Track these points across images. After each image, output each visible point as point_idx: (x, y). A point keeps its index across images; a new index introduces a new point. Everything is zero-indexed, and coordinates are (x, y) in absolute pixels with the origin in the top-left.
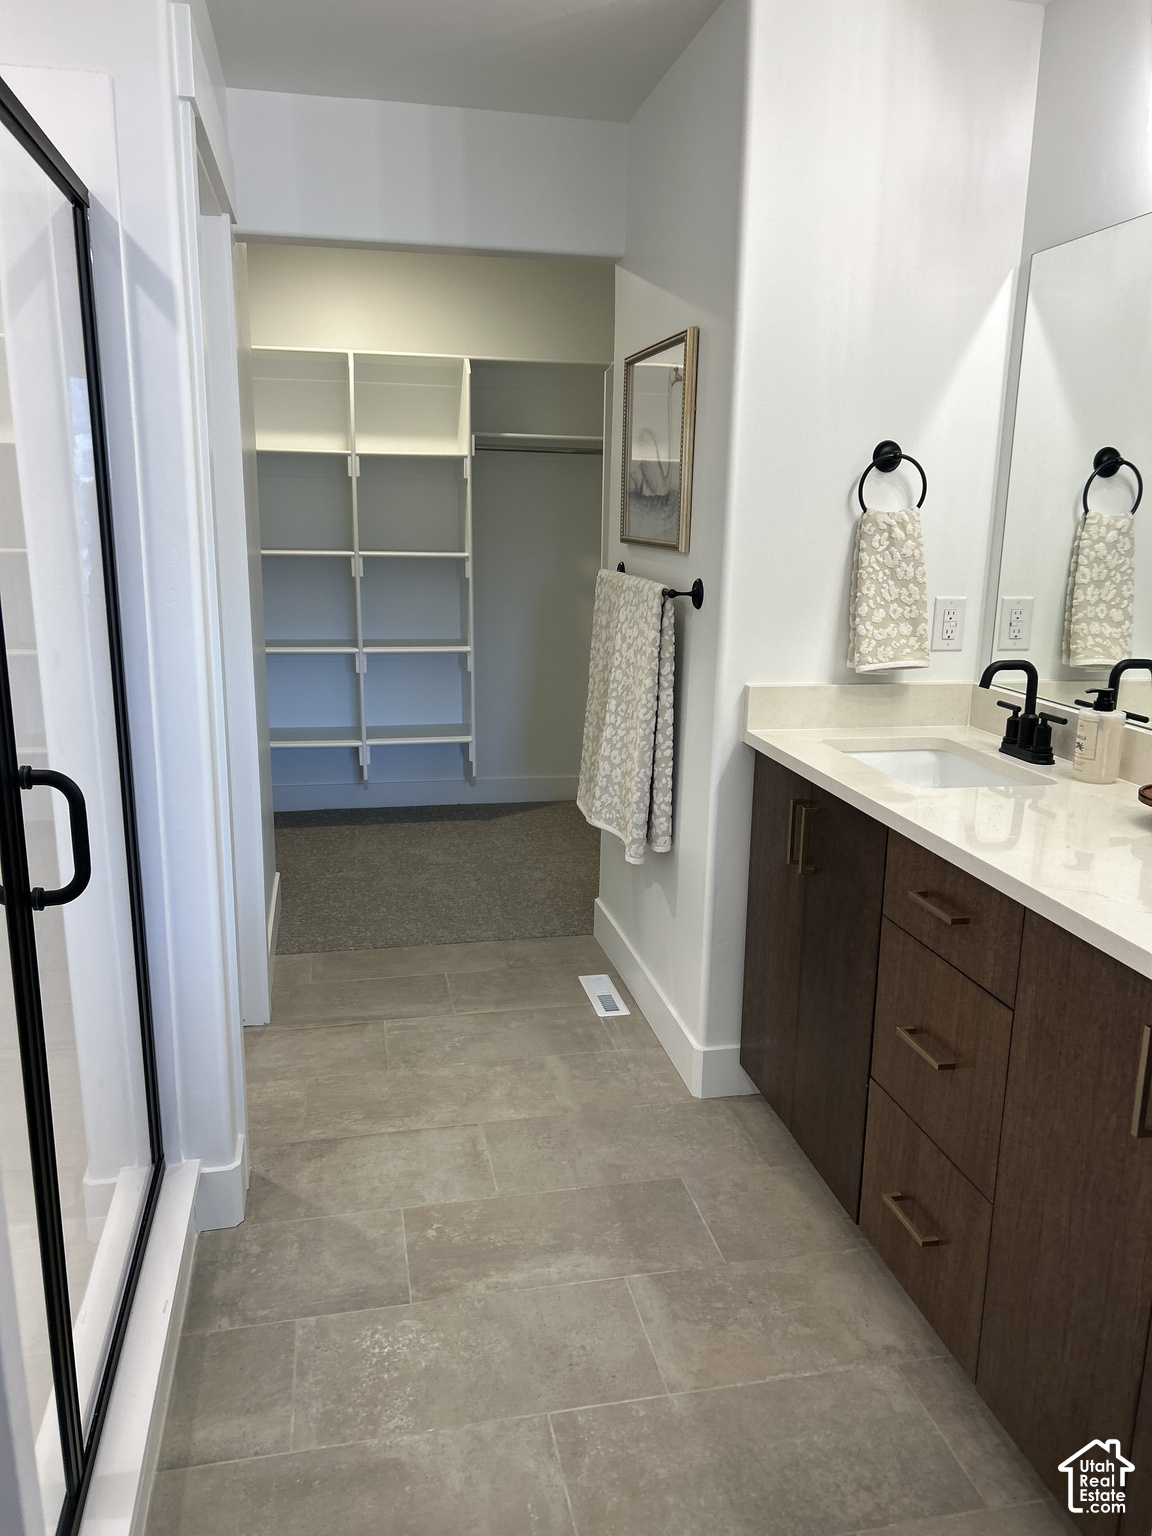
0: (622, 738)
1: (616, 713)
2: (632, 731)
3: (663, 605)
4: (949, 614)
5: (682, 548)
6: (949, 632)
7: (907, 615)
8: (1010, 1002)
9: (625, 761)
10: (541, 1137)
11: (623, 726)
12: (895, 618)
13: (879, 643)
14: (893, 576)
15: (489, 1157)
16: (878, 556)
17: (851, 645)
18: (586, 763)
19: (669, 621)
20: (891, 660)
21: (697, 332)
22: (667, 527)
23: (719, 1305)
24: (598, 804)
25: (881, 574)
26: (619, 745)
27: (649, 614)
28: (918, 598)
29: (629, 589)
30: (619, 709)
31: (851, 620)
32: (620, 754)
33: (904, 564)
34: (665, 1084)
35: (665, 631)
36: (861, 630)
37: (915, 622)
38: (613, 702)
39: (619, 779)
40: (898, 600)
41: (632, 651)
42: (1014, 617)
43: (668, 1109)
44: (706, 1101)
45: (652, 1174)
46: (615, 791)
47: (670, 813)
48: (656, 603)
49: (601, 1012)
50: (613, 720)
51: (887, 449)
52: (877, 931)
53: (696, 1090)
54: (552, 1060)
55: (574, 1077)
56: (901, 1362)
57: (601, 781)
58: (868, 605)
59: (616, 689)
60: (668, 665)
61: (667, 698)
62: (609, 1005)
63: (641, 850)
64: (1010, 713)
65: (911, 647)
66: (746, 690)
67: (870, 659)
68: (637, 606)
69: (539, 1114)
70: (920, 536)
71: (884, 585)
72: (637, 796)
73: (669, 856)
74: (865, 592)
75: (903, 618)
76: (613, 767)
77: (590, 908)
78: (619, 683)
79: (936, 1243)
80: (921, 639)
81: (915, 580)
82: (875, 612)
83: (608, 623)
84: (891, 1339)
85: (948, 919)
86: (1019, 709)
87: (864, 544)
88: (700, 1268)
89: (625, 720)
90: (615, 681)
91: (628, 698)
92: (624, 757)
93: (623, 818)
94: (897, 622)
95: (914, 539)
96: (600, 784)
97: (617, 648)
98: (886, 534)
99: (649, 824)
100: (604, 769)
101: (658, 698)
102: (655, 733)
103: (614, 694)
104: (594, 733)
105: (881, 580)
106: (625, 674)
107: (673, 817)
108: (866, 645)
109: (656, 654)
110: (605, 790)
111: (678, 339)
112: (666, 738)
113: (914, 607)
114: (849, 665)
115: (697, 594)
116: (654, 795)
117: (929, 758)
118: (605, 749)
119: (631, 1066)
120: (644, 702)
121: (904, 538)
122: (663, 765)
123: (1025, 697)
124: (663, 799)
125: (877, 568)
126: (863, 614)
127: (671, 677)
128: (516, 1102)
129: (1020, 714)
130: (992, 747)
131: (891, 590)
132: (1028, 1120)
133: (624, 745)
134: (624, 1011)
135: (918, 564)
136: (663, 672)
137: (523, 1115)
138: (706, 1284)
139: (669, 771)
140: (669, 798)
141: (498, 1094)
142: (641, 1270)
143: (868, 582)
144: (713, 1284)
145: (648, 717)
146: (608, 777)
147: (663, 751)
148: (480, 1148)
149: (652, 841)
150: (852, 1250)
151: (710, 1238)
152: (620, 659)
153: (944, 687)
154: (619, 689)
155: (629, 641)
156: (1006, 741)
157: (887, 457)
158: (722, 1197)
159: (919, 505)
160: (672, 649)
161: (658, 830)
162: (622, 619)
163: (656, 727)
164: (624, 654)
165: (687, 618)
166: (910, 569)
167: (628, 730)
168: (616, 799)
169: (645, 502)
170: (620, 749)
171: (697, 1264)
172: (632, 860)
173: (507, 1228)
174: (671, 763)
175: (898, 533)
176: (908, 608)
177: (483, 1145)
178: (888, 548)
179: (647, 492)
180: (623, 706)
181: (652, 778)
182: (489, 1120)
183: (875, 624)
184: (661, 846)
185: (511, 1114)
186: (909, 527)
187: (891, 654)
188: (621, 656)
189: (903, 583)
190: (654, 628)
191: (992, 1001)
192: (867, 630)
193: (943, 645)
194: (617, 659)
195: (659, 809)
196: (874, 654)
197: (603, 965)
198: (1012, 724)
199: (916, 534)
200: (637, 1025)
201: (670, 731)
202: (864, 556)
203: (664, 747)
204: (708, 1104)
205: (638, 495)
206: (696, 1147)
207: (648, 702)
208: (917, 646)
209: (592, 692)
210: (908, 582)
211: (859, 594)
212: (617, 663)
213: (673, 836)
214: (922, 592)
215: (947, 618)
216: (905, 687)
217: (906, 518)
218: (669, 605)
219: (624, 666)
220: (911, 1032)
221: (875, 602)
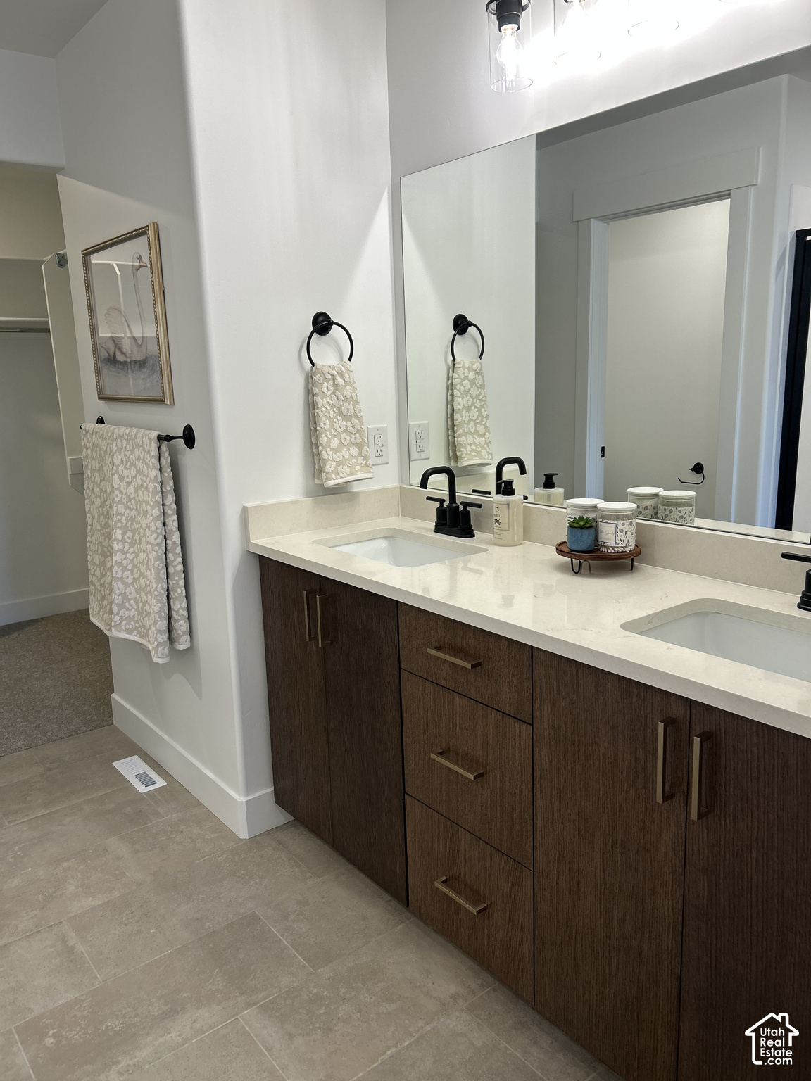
0: (132, 561)
1: (123, 541)
2: (141, 554)
3: (159, 448)
4: (379, 437)
5: (168, 401)
6: (379, 451)
7: (354, 441)
8: (528, 719)
9: (138, 579)
10: (125, 914)
11: (131, 550)
12: (346, 444)
13: (338, 464)
14: (340, 413)
15: (82, 948)
16: (328, 399)
17: (316, 467)
18: (94, 585)
19: (166, 461)
20: (349, 475)
21: (157, 227)
22: (148, 385)
23: (322, 1011)
24: (117, 618)
25: (332, 412)
26: (130, 567)
27: (147, 456)
28: (359, 428)
29: (121, 437)
30: (126, 537)
31: (314, 448)
32: (132, 574)
33: (346, 404)
34: (216, 835)
35: (163, 470)
36: (324, 455)
37: (359, 446)
38: (118, 534)
39: (134, 595)
40: (346, 431)
41: (131, 489)
42: (418, 437)
43: (225, 856)
44: (253, 839)
45: (230, 916)
46: (132, 605)
47: (187, 616)
48: (154, 446)
49: (142, 789)
50: (121, 547)
51: (321, 318)
52: (397, 681)
53: (243, 832)
54: (113, 843)
55: (138, 851)
56: (467, 1003)
57: (117, 598)
58: (326, 436)
59: (120, 521)
60: (170, 496)
61: (173, 523)
62: (147, 781)
63: (166, 651)
64: (438, 504)
65: (360, 464)
66: (245, 510)
67: (334, 476)
68: (132, 451)
69: (116, 894)
70: (354, 382)
71: (335, 420)
72: (157, 607)
73: (191, 650)
74: (323, 426)
75: (351, 444)
76: (126, 585)
77: (108, 703)
78: (122, 515)
79: (486, 908)
80: (366, 458)
81: (355, 415)
82: (332, 441)
83: (101, 468)
84: (453, 988)
85: (468, 666)
86: (444, 501)
87: (316, 390)
88: (295, 984)
89: (132, 545)
90: (118, 514)
91: (133, 527)
92: (136, 576)
93: (143, 626)
94: (348, 447)
95: (351, 385)
96: (116, 601)
97: (115, 487)
98: (331, 382)
99: (170, 629)
100: (118, 589)
101: (164, 524)
102: (165, 553)
103: (119, 525)
104: (100, 559)
105: (332, 417)
106: (127, 507)
107: (189, 619)
108: (329, 466)
109: (159, 489)
110: (121, 606)
111: (141, 233)
112: (176, 556)
113: (357, 435)
114: (317, 482)
115: (189, 437)
116: (172, 603)
117: (383, 544)
118: (117, 571)
119: (182, 827)
120: (153, 528)
121: (344, 385)
122: (177, 578)
123: (448, 493)
124: (179, 606)
125: (329, 408)
126: (324, 443)
127: (174, 506)
128: (92, 890)
129: (445, 505)
130: (429, 530)
131: (340, 423)
132: (557, 804)
133: (135, 566)
134: (161, 783)
135: (356, 403)
136: (166, 502)
137: (100, 900)
138: (305, 997)
139: (182, 582)
140: (184, 605)
141: (73, 888)
142: (249, 1005)
143: (324, 419)
144: (311, 995)
145: (159, 540)
146: (123, 595)
147: (175, 567)
148: (71, 943)
149: (174, 642)
150: (401, 926)
151: (295, 955)
152: (120, 496)
153: (382, 490)
154: (123, 520)
155: (127, 480)
156: (438, 524)
157: (322, 324)
158: (292, 917)
159: (350, 359)
160: (171, 483)
161: (179, 632)
162: (117, 462)
163: (166, 548)
164: (124, 491)
165: (180, 457)
166: (351, 408)
167: (137, 554)
168: (133, 612)
169: (120, 366)
170: (132, 571)
171: (292, 982)
172: (159, 661)
173: (120, 1011)
174: (183, 576)
175: (340, 380)
176: (353, 436)
177: (73, 940)
178: (334, 393)
179: (120, 358)
180: (130, 534)
181: (168, 590)
182: (71, 915)
183: (332, 449)
184: (183, 644)
185: (90, 902)
186: (347, 376)
187: (348, 470)
188: (121, 493)
189: (347, 418)
190: (154, 468)
191: (511, 720)
192: (329, 455)
193: (376, 460)
194: (117, 496)
195: (178, 614)
196: (336, 472)
197: (131, 749)
198: (441, 512)
199: (351, 381)
200: (175, 792)
201: (178, 549)
202: (318, 399)
203: (175, 563)
204: (256, 841)
205: (112, 361)
206: (257, 881)
207: (157, 528)
208: (364, 463)
209: (92, 525)
210: (351, 416)
211: (318, 428)
212: (117, 499)
213: (191, 634)
214: (361, 424)
215: (377, 441)
216: (356, 494)
217: (343, 369)
218: (164, 448)
219: (125, 501)
220: (441, 754)
221: (331, 434)
